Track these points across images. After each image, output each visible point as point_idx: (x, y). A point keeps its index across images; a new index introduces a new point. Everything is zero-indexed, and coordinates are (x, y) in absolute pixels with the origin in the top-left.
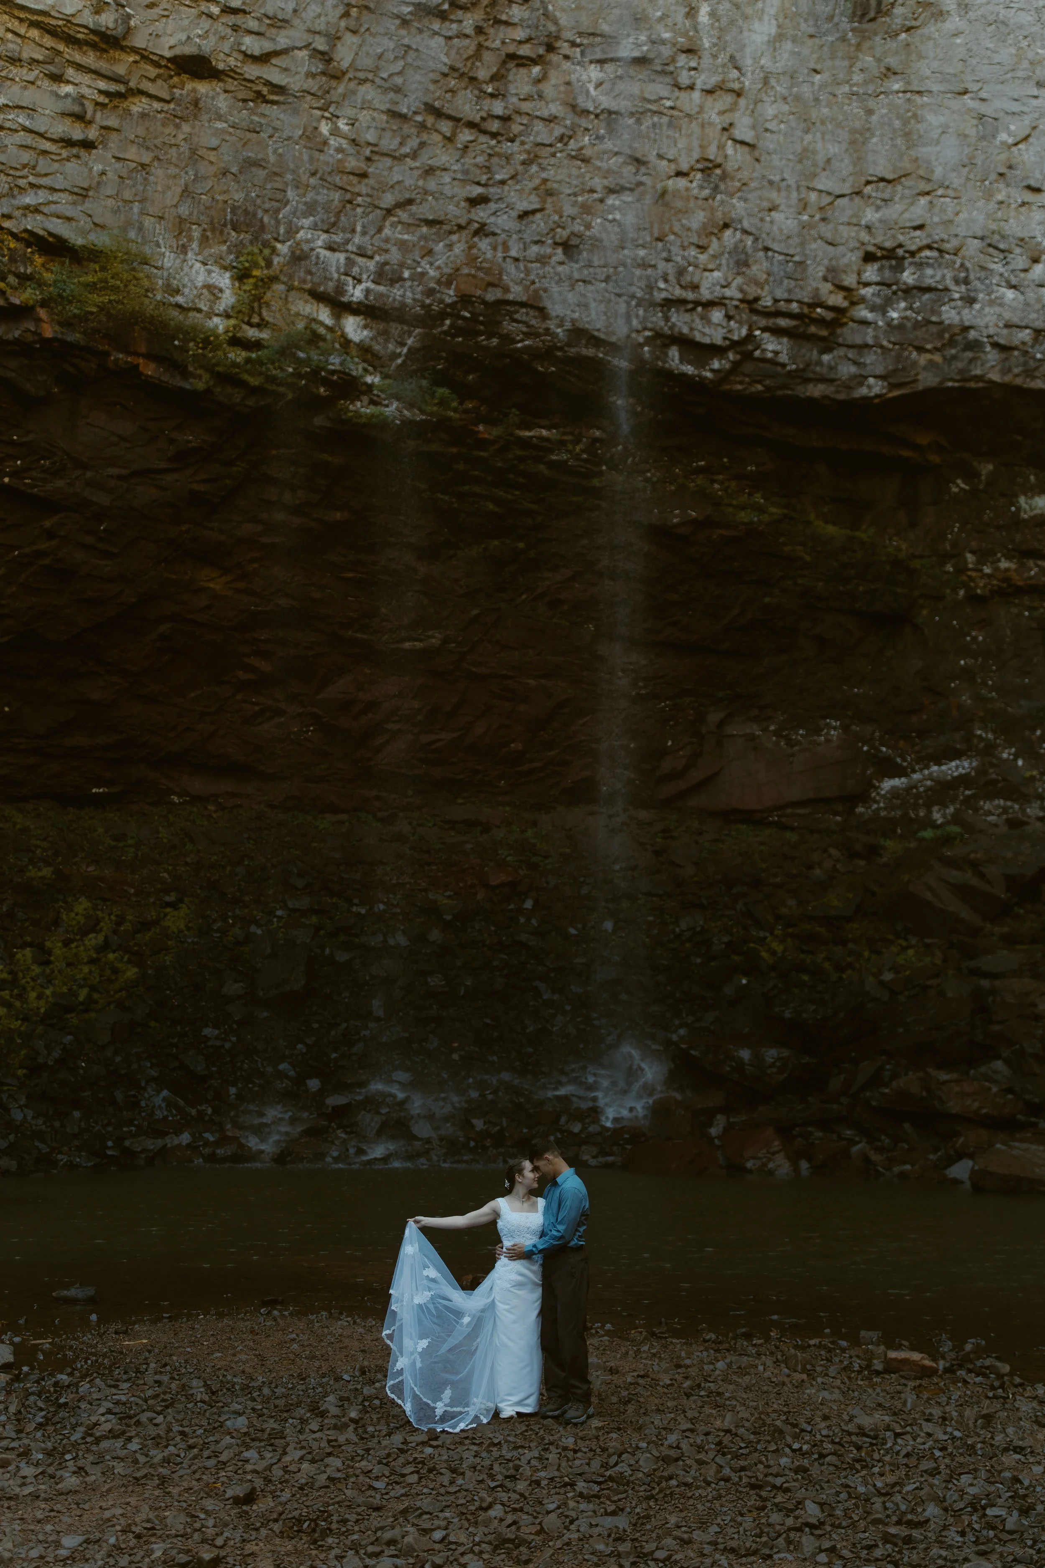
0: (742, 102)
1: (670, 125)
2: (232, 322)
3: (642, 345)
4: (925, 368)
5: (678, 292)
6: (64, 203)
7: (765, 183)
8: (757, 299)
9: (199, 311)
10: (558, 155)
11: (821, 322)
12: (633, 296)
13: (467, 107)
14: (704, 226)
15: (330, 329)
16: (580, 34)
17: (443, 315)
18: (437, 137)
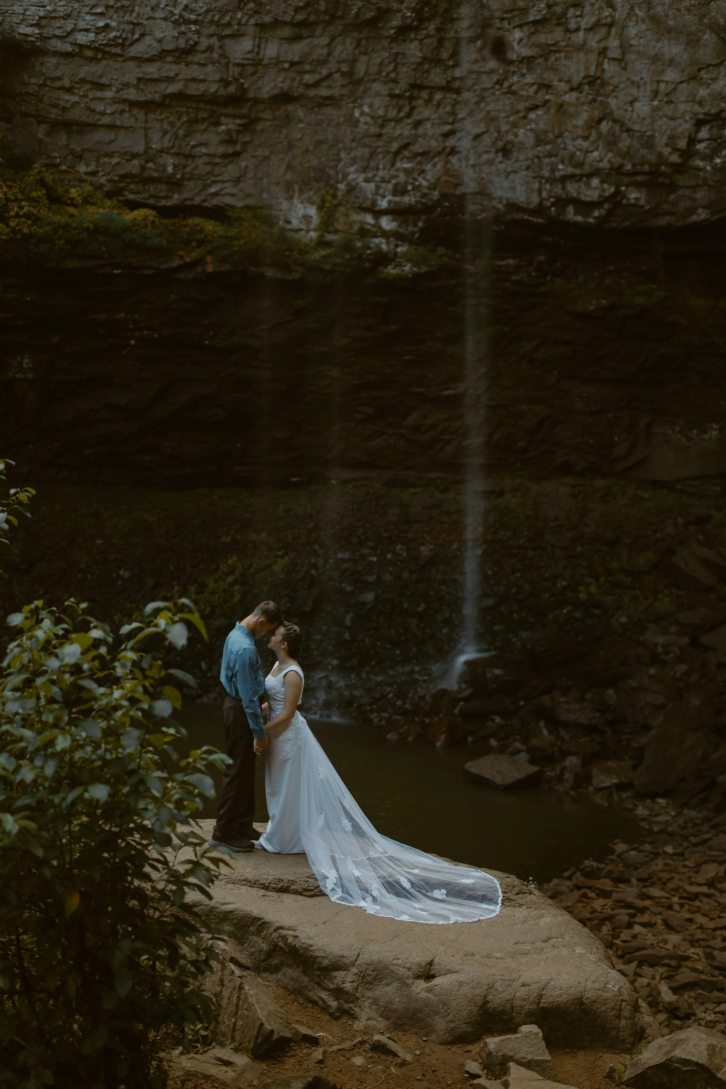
0: (614, 30)
1: (565, 57)
2: (319, 233)
3: (551, 207)
5: (570, 170)
7: (629, 84)
8: (621, 166)
9: (302, 230)
10: (497, 93)
11: (664, 174)
12: (542, 177)
13: (437, 79)
14: (586, 122)
15: (373, 226)
16: (506, 12)
17: (435, 207)
18: (420, 102)
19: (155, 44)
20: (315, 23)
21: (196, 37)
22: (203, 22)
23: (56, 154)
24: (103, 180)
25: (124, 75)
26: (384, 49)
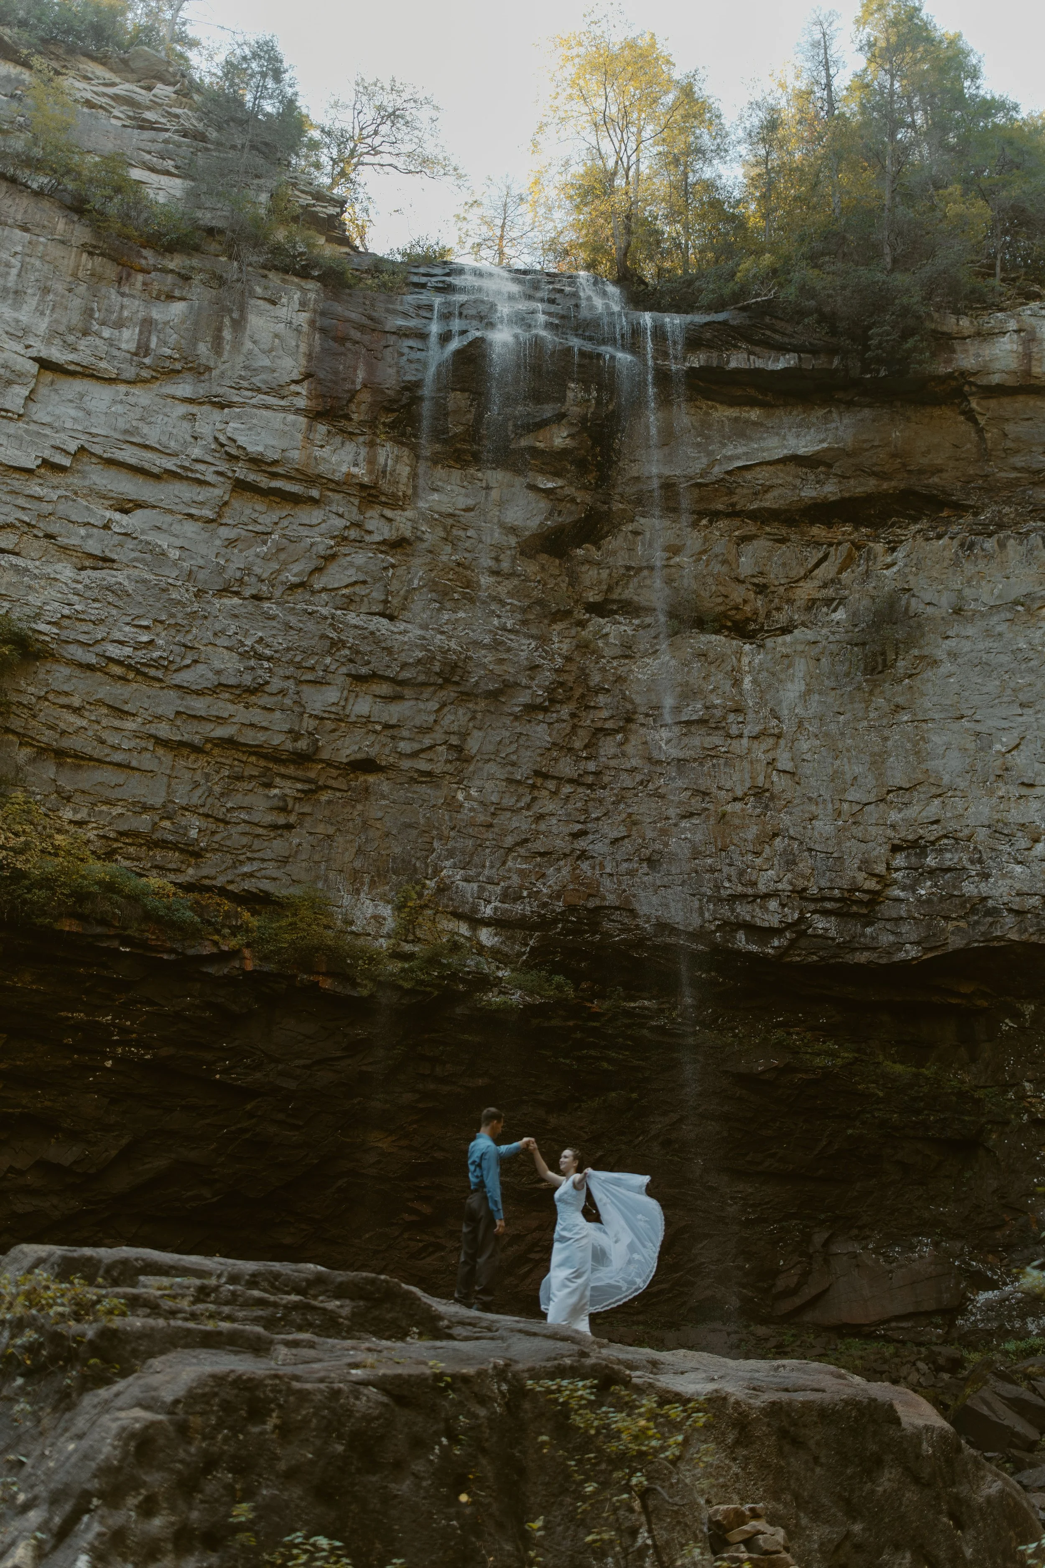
0: (782, 742)
1: (726, 764)
2: (393, 941)
3: (715, 932)
4: (953, 933)
5: (740, 889)
6: (271, 869)
7: (806, 800)
8: (805, 889)
9: (368, 935)
10: (640, 795)
11: (860, 902)
12: (704, 895)
13: (567, 769)
14: (758, 837)
15: (467, 938)
17: (555, 921)
18: (545, 793)
19: (210, 675)
20: (424, 684)
21: (267, 676)
22: (279, 660)
23: (37, 790)
24: (91, 835)
25: (159, 705)
26: (505, 727)
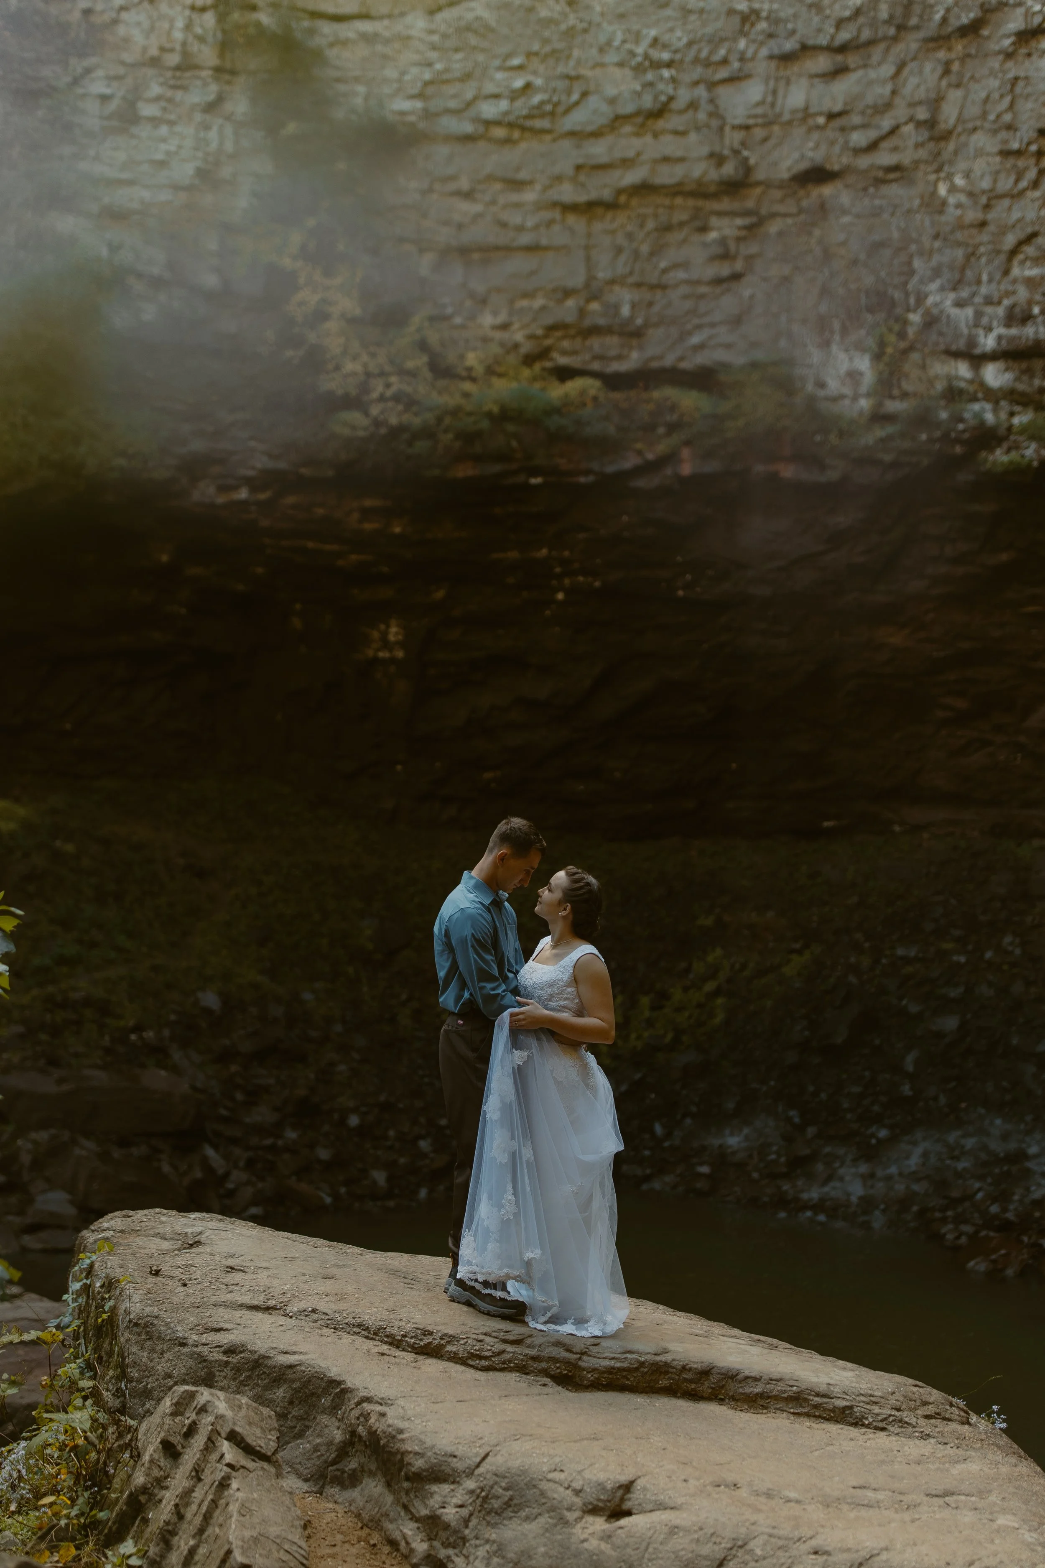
2: (873, 400)
6: (724, 334)
9: (845, 397)
19: (604, 108)
20: (871, 43)
21: (670, 90)
22: (682, 61)
23: (447, 300)
24: (519, 337)
25: (554, 163)
26: (992, 73)
